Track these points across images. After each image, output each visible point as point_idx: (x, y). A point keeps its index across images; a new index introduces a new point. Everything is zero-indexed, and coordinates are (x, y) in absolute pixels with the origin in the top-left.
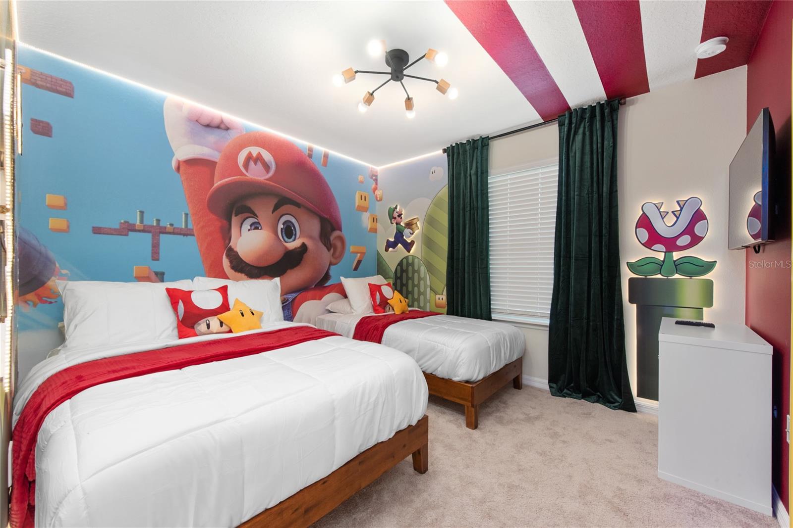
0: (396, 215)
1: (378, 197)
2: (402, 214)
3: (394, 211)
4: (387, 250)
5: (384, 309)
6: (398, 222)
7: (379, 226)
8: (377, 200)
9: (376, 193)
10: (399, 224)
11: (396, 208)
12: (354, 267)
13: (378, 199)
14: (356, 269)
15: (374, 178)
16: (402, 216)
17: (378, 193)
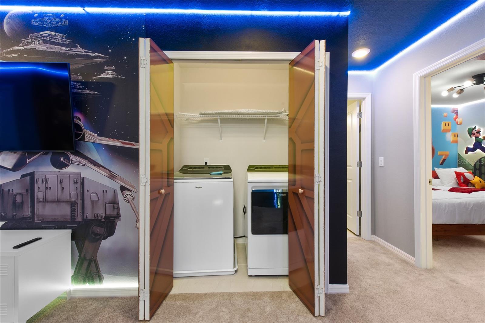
0: (474, 132)
1: (458, 122)
2: (480, 132)
3: (473, 130)
4: (466, 152)
5: (467, 185)
6: (476, 136)
7: (459, 139)
8: (457, 124)
9: (457, 120)
10: (478, 137)
11: (475, 128)
12: (440, 163)
13: (459, 123)
14: (442, 164)
15: (455, 112)
16: (480, 133)
17: (459, 120)
